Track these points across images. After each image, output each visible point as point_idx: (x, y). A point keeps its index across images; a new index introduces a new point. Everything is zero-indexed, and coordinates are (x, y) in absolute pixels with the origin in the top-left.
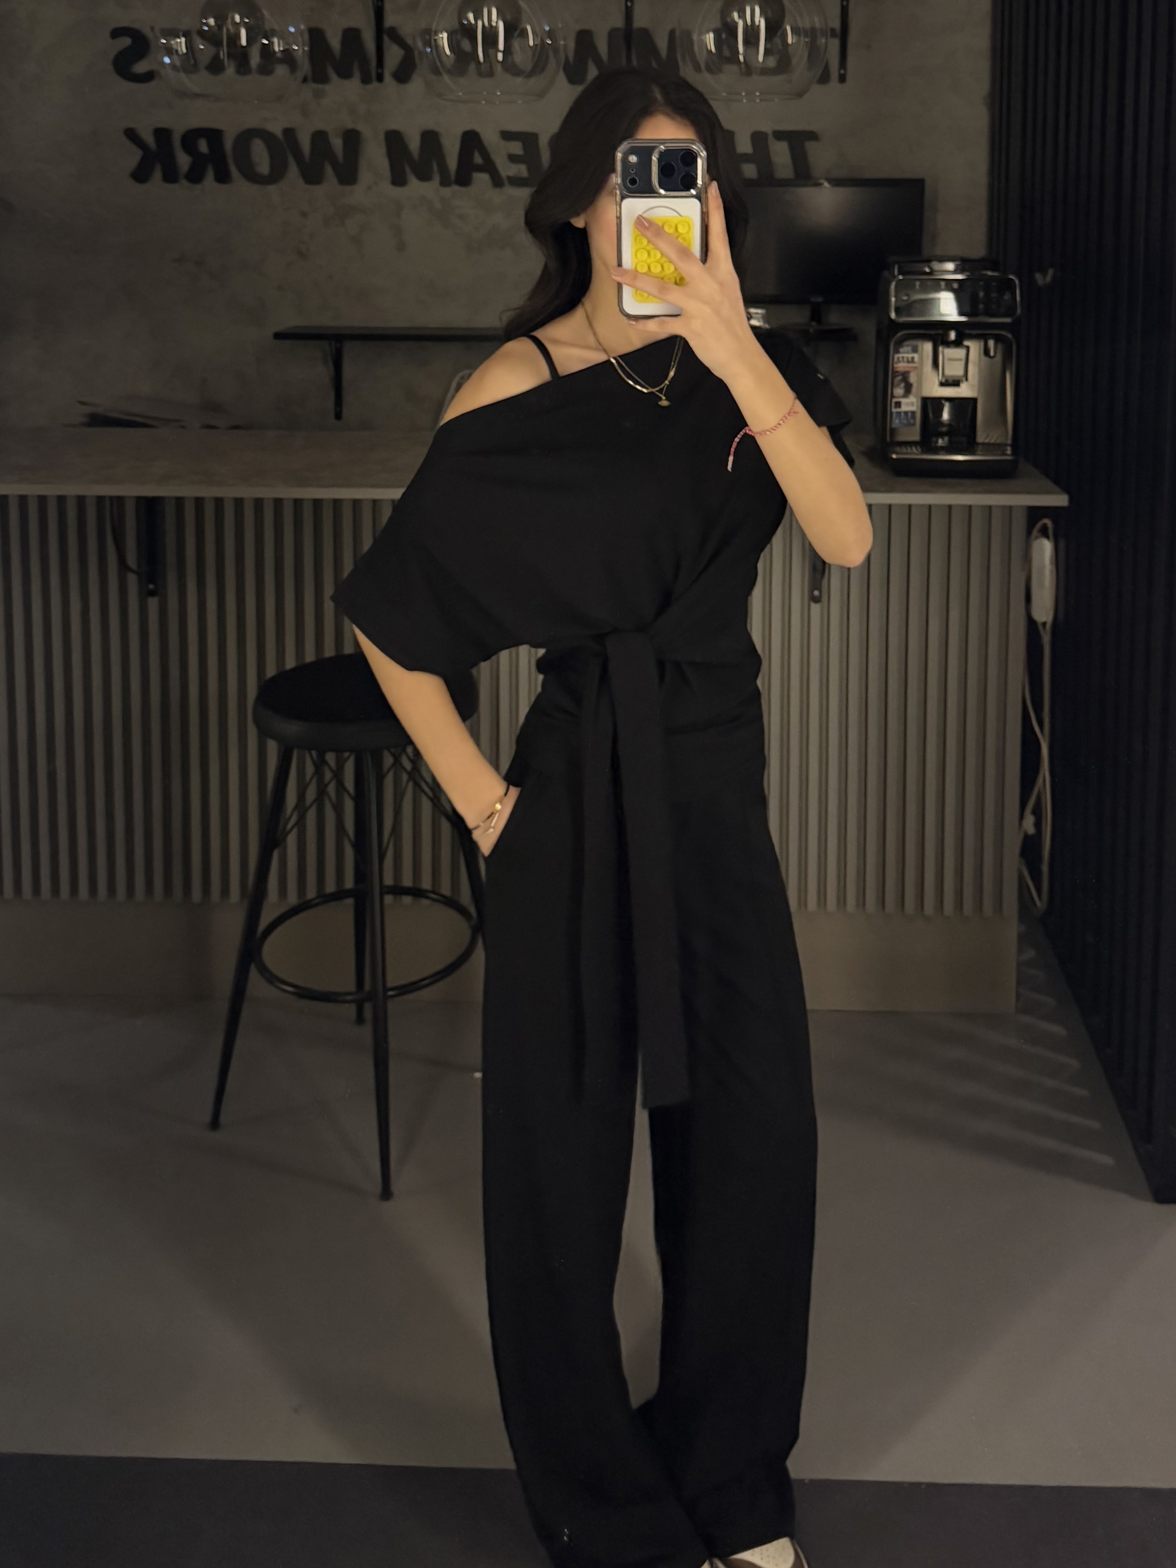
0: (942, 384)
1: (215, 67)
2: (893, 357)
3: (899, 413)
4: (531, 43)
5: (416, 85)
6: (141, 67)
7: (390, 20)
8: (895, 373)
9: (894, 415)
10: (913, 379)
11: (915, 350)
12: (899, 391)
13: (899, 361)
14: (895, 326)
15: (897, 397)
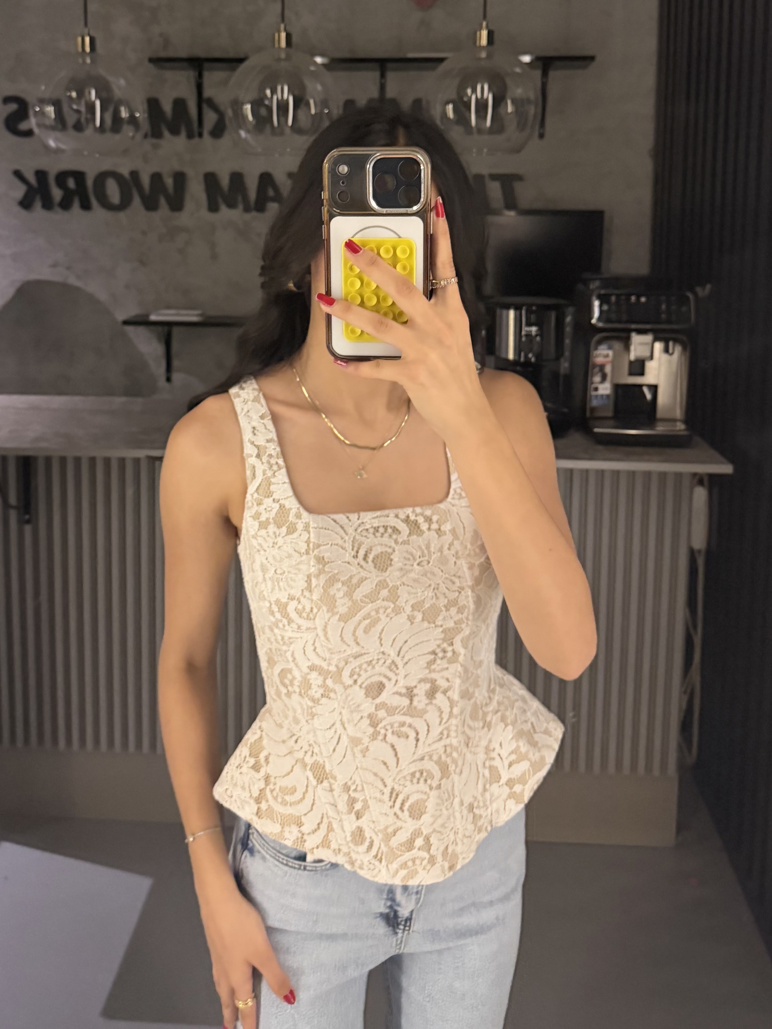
0: (631, 374)
1: (78, 127)
2: (593, 353)
3: (597, 396)
4: (313, 111)
5: (226, 140)
6: (23, 126)
7: (208, 93)
8: (595, 366)
9: (593, 398)
10: (608, 369)
11: (610, 348)
12: (597, 379)
13: (597, 356)
14: (595, 330)
15: (596, 383)
